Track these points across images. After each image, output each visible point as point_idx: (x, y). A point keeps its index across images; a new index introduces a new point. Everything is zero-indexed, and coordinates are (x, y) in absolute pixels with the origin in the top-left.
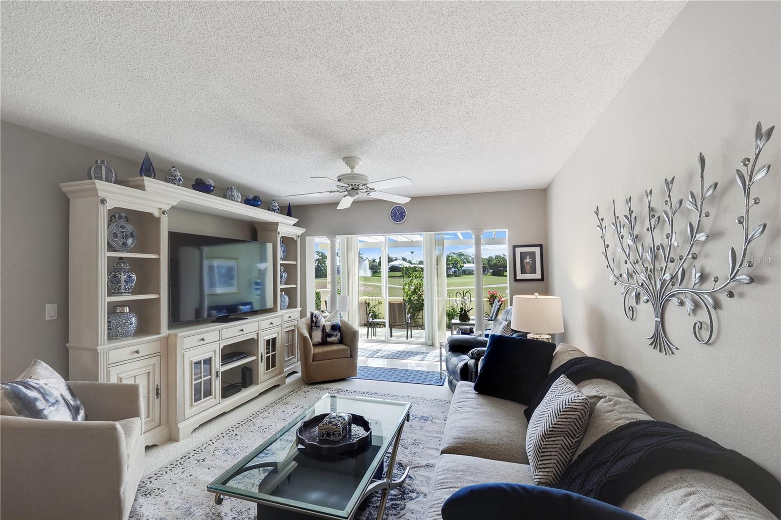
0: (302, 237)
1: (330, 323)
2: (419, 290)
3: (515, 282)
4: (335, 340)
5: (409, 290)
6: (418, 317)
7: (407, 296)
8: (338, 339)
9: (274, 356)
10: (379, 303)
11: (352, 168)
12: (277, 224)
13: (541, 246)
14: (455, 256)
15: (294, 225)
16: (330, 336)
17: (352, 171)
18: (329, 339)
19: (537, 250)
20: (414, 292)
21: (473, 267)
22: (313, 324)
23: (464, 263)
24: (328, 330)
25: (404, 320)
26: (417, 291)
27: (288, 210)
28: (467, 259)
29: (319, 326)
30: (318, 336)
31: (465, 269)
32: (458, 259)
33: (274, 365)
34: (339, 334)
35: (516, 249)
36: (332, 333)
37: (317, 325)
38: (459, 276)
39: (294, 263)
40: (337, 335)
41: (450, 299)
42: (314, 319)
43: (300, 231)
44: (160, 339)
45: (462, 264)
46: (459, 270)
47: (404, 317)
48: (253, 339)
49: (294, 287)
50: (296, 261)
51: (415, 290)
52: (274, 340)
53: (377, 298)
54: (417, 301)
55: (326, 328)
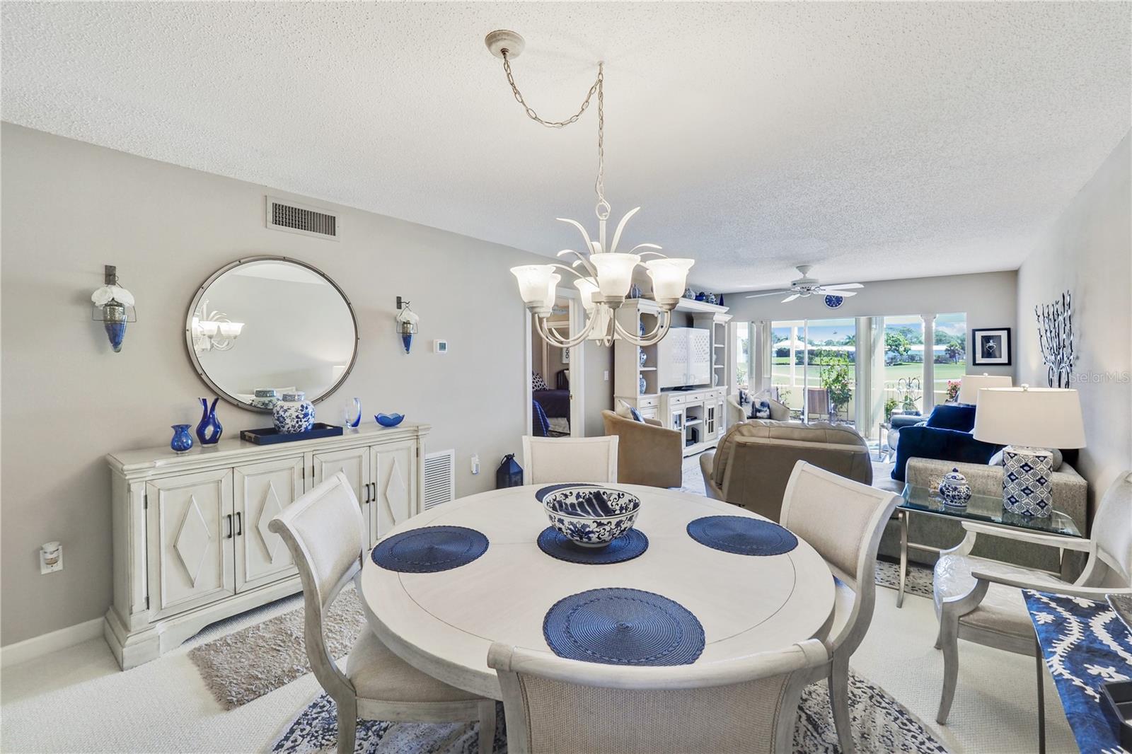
0: (728, 323)
1: (759, 400)
2: (844, 378)
3: (974, 367)
4: (764, 415)
5: (829, 378)
6: (841, 410)
7: (826, 385)
8: (767, 415)
9: (712, 422)
10: (787, 392)
11: (805, 274)
12: (714, 314)
13: (1009, 330)
14: (894, 332)
15: (725, 313)
16: (760, 411)
17: (804, 276)
18: (758, 414)
19: (1004, 334)
20: (836, 380)
21: (919, 351)
22: (742, 399)
23: (912, 343)
24: (758, 406)
25: (826, 410)
26: (840, 379)
27: (721, 300)
28: (917, 338)
30: (747, 410)
31: (913, 353)
32: (902, 338)
33: (712, 431)
34: (768, 410)
35: (976, 333)
36: (762, 409)
38: (901, 364)
39: (722, 346)
40: (766, 411)
41: (889, 390)
42: (743, 396)
43: (728, 318)
44: (657, 397)
45: (908, 346)
46: (901, 355)
47: (826, 406)
48: (700, 406)
49: (721, 368)
50: (724, 344)
51: (837, 377)
52: (713, 409)
53: (784, 386)
54: (840, 390)
55: (756, 404)
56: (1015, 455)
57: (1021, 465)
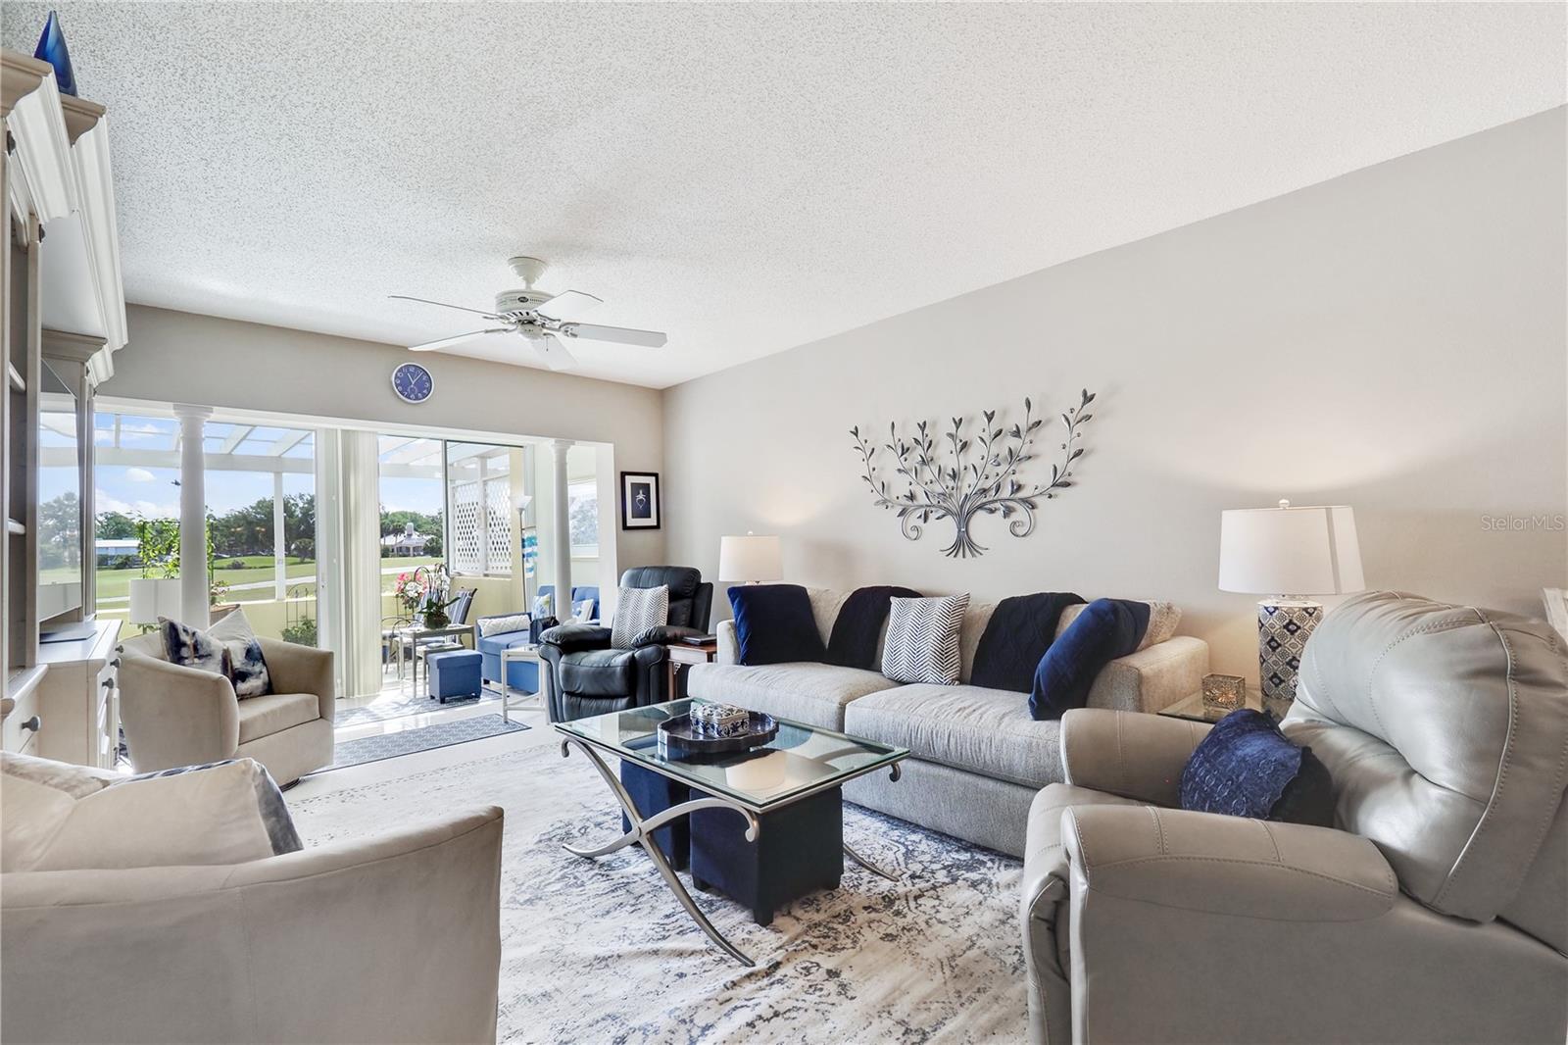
1: (238, 644)
3: (623, 532)
4: (257, 687)
8: (264, 684)
11: (529, 280)
13: (657, 476)
16: (244, 676)
18: (242, 687)
19: (652, 482)
22: (187, 652)
24: (238, 661)
29: (209, 655)
34: (264, 670)
35: (627, 477)
36: (250, 668)
37: (201, 652)
40: (261, 672)
42: (186, 639)
55: (232, 656)
56: (1276, 608)
57: (1285, 623)
